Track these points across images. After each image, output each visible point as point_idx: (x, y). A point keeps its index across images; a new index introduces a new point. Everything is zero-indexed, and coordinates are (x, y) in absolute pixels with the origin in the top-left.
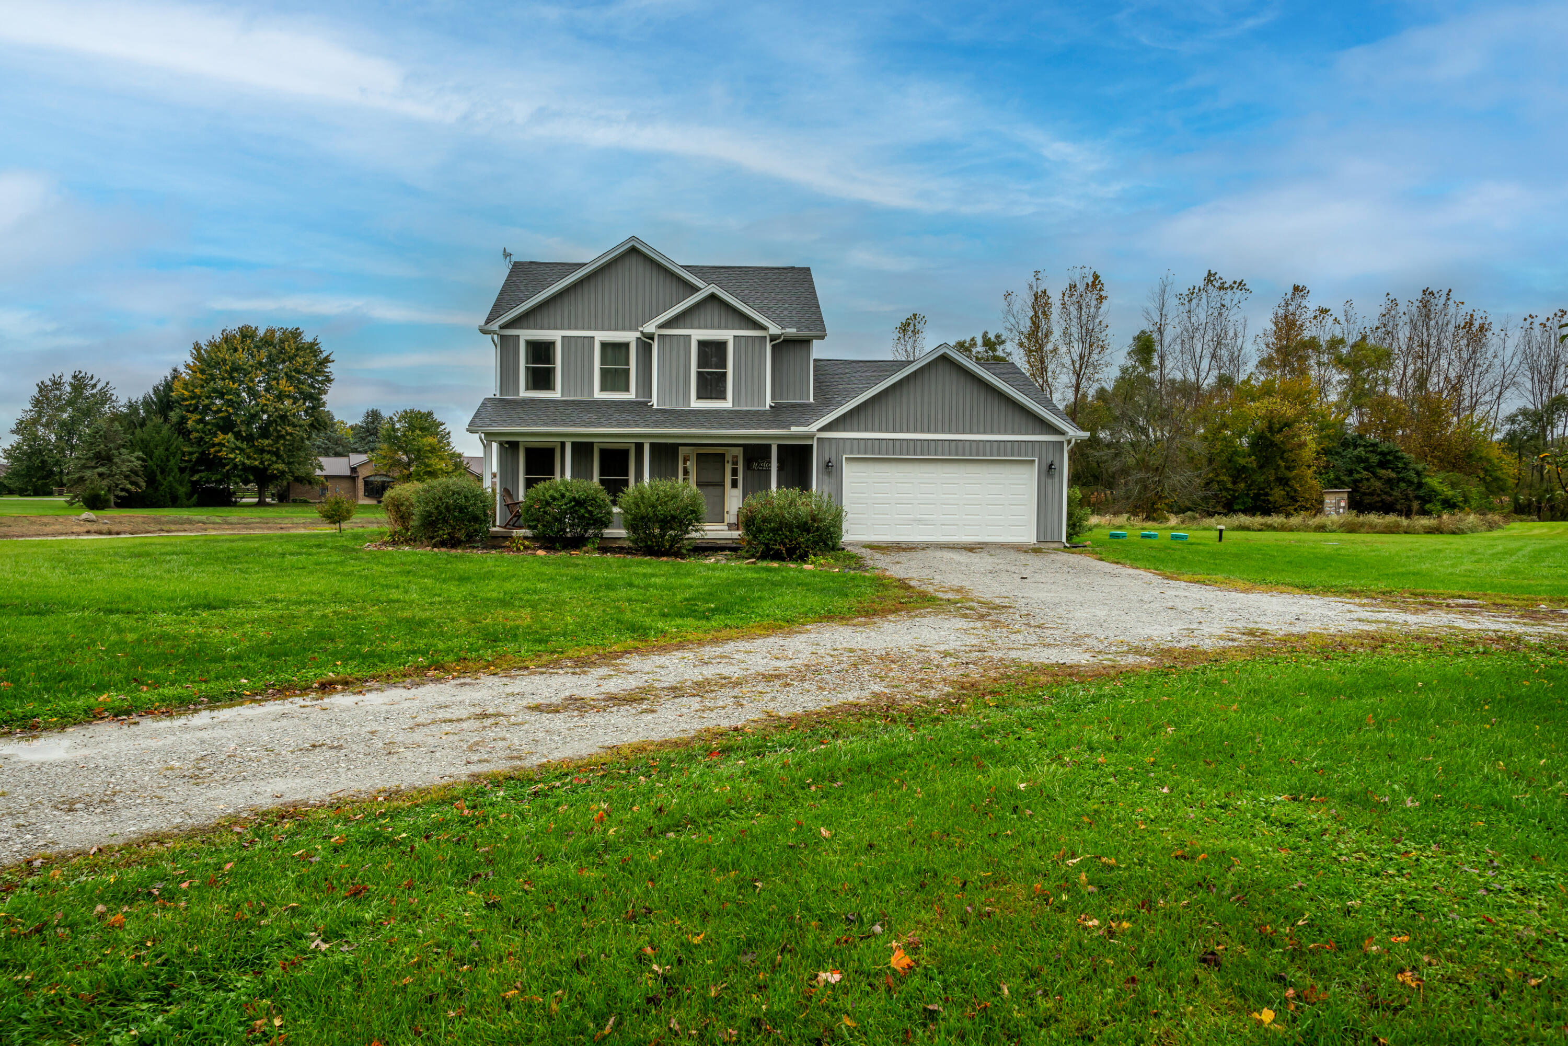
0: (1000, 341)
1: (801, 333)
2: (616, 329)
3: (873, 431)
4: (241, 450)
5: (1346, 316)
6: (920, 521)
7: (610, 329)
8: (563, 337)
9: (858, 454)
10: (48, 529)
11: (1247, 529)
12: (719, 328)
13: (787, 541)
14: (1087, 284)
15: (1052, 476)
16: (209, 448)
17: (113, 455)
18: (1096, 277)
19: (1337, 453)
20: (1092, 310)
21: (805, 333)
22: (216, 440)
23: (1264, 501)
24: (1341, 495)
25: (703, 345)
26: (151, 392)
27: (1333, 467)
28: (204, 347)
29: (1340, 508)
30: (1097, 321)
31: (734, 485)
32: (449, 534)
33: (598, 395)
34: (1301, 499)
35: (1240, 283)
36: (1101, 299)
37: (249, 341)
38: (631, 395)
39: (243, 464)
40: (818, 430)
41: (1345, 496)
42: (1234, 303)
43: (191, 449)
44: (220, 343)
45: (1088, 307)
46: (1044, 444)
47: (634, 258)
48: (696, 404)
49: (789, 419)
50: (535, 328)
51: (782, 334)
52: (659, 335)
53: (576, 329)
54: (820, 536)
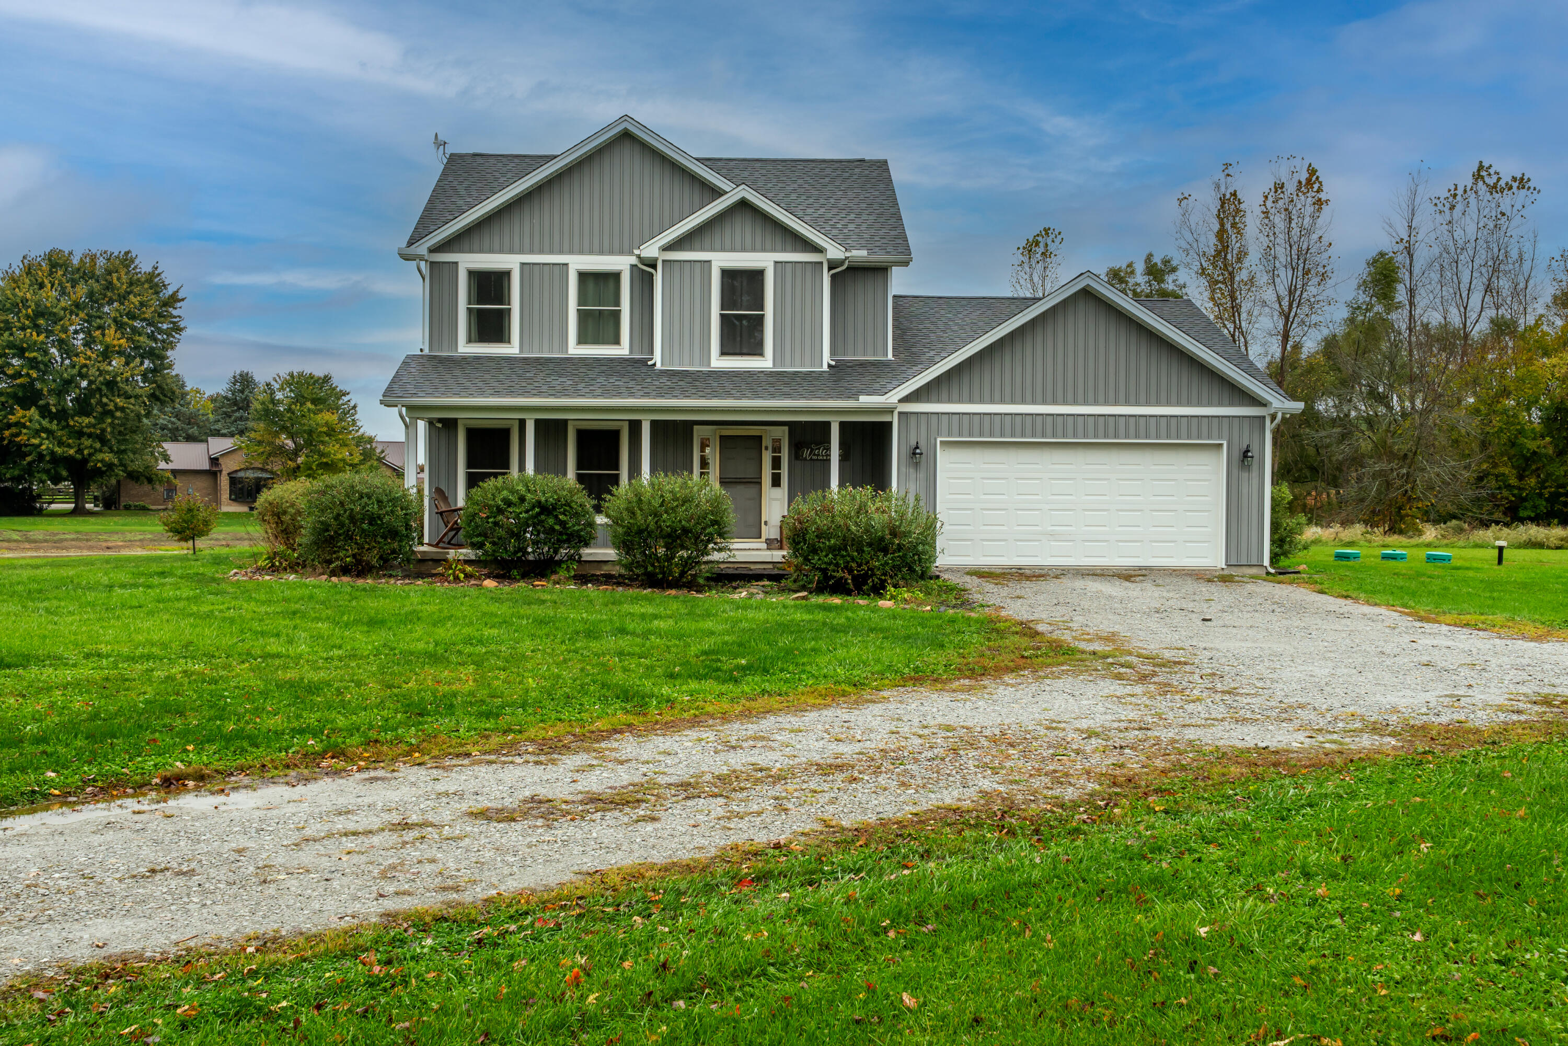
0: (1169, 267)
1: (875, 258)
2: (601, 252)
3: (981, 401)
4: (50, 432)
6: (1053, 536)
7: (591, 252)
8: (523, 264)
9: (960, 436)
11: (1540, 545)
12: (754, 250)
13: (854, 565)
14: (1300, 182)
15: (1249, 468)
18: (1312, 171)
20: (1307, 221)
21: (880, 257)
22: (13, 419)
25: (728, 275)
31: (776, 482)
32: (354, 556)
33: (575, 349)
35: (1522, 179)
36: (1319, 203)
37: (60, 272)
38: (623, 350)
39: (53, 453)
40: (900, 401)
42: (1515, 210)
44: (19, 276)
45: (1301, 216)
46: (1236, 421)
47: (626, 148)
48: (718, 362)
49: (857, 384)
50: (481, 251)
51: (847, 258)
52: (664, 261)
53: (541, 252)
54: (903, 558)
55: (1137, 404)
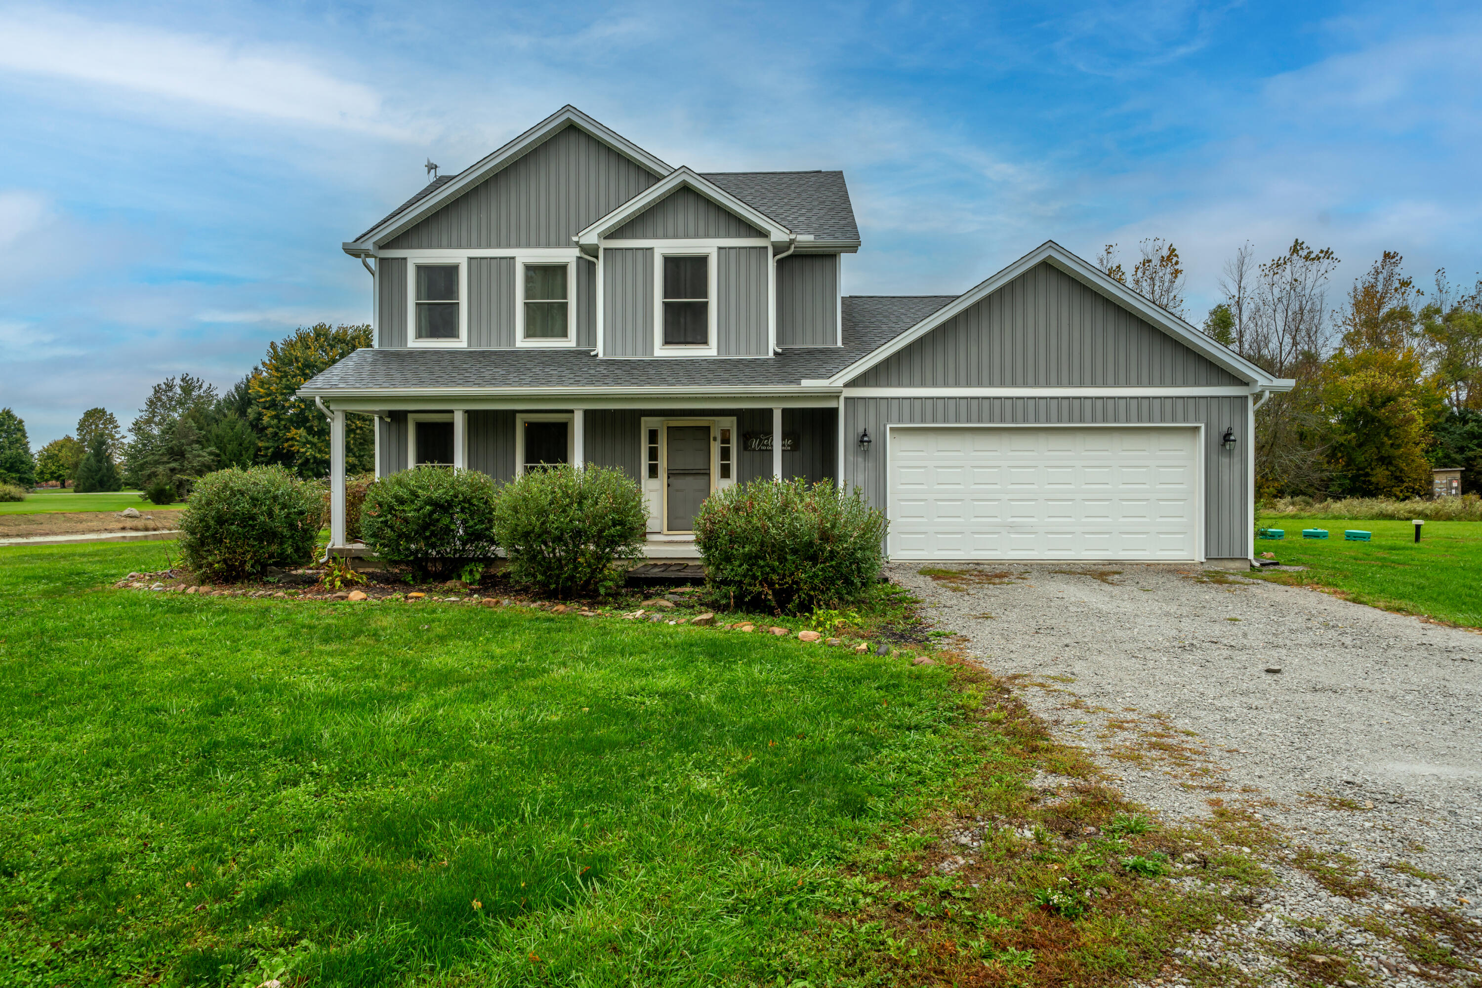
1: (821, 242)
2: (548, 245)
3: (934, 385)
4: (313, 445)
5: (1438, 285)
6: (1012, 528)
7: (538, 245)
8: (470, 259)
9: (911, 422)
10: (84, 526)
12: (696, 236)
14: (1163, 257)
15: (1230, 453)
16: (283, 442)
17: (185, 450)
18: (1172, 251)
19: (1444, 429)
20: (1166, 284)
21: (827, 241)
22: (289, 435)
23: (1364, 482)
24: (1453, 475)
25: (672, 263)
26: (233, 390)
27: (1441, 444)
28: (281, 346)
29: (1451, 488)
30: (1172, 295)
31: (725, 472)
33: (522, 343)
34: (1407, 480)
35: (1327, 252)
36: (1176, 273)
37: (322, 340)
38: (570, 343)
39: (315, 458)
40: (846, 385)
41: (1458, 475)
42: (1320, 274)
43: (267, 444)
44: (296, 342)
45: (1163, 282)
46: (1216, 401)
47: (573, 137)
48: (661, 351)
49: (801, 370)
50: (430, 247)
51: (792, 241)
52: (605, 249)
53: (489, 246)
54: (835, 568)
55: (1105, 385)
